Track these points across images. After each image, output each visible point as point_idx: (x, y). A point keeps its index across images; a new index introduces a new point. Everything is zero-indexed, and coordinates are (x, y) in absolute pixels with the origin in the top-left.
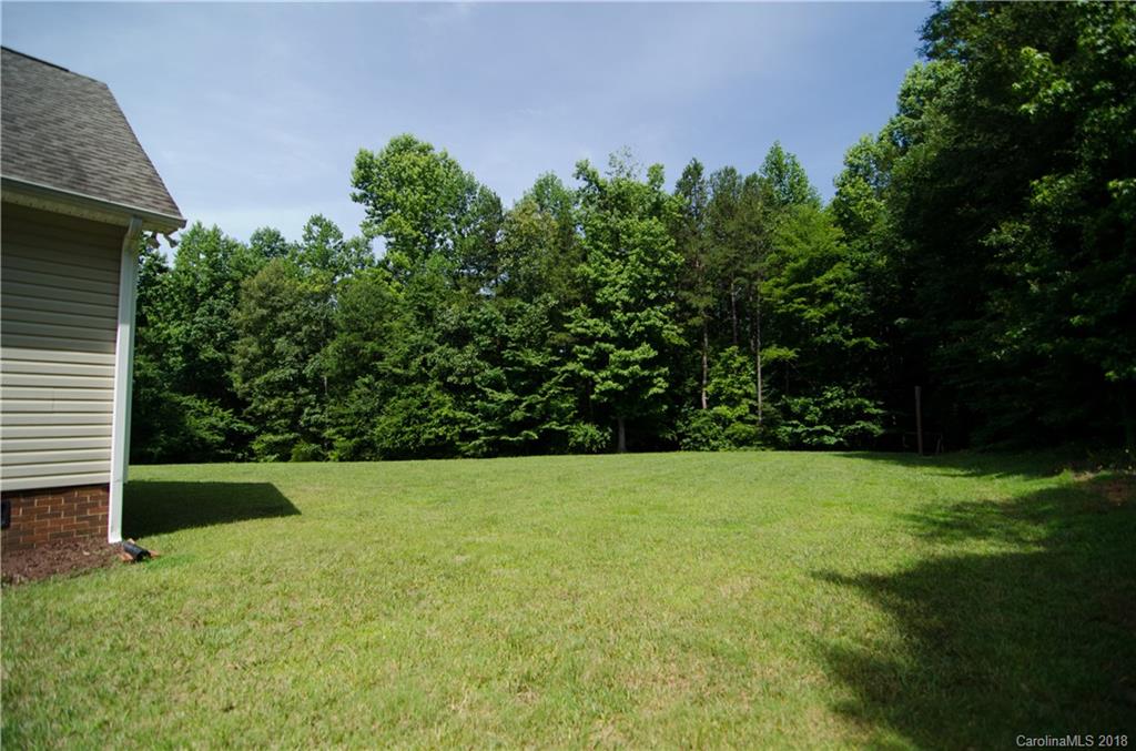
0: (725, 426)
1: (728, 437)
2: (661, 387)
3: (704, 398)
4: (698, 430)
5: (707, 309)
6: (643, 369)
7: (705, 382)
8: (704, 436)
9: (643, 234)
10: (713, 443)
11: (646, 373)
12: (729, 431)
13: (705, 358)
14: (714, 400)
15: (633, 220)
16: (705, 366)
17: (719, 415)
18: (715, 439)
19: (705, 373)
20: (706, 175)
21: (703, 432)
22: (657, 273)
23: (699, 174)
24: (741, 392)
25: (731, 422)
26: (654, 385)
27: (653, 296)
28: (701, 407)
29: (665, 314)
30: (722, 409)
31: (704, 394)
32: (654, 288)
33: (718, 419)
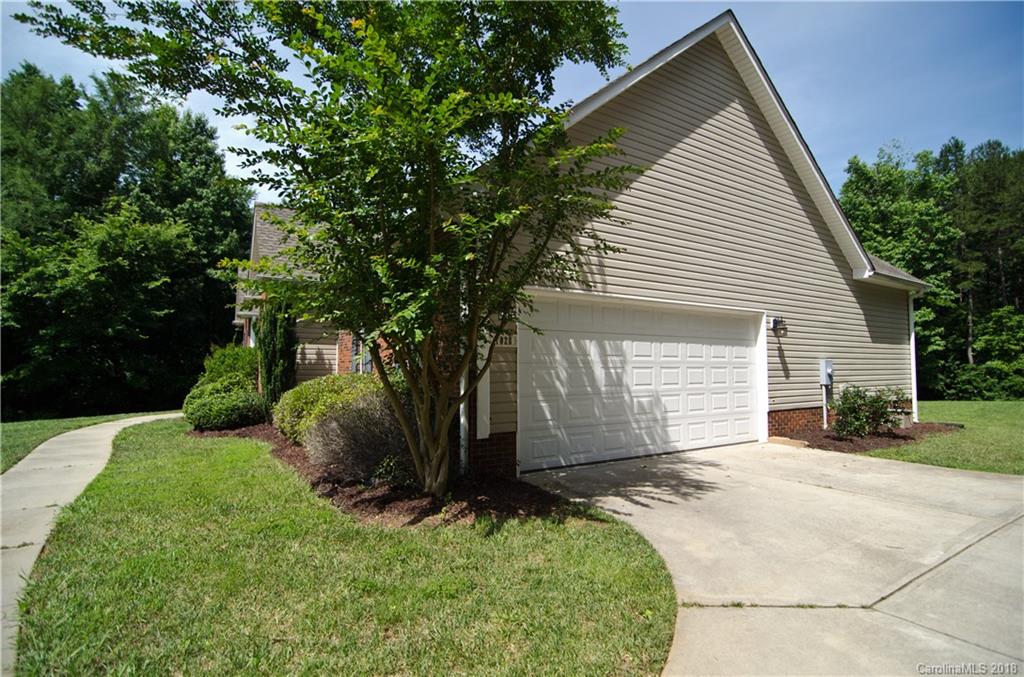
0: (1001, 379)
1: (1003, 388)
2: (939, 345)
3: (970, 354)
4: (969, 382)
5: (977, 274)
6: (924, 330)
7: (970, 339)
8: (976, 388)
9: (921, 214)
10: (987, 394)
11: (927, 333)
12: (1006, 383)
13: (970, 317)
14: (983, 356)
15: (904, 203)
16: (971, 324)
17: (993, 369)
18: (990, 390)
19: (970, 331)
20: (967, 150)
21: (975, 384)
22: (932, 246)
23: (961, 150)
24: (1018, 348)
25: (1007, 375)
26: (932, 343)
27: (929, 266)
28: (968, 362)
29: (941, 281)
30: (995, 364)
31: (970, 349)
32: (929, 260)
33: (991, 372)
